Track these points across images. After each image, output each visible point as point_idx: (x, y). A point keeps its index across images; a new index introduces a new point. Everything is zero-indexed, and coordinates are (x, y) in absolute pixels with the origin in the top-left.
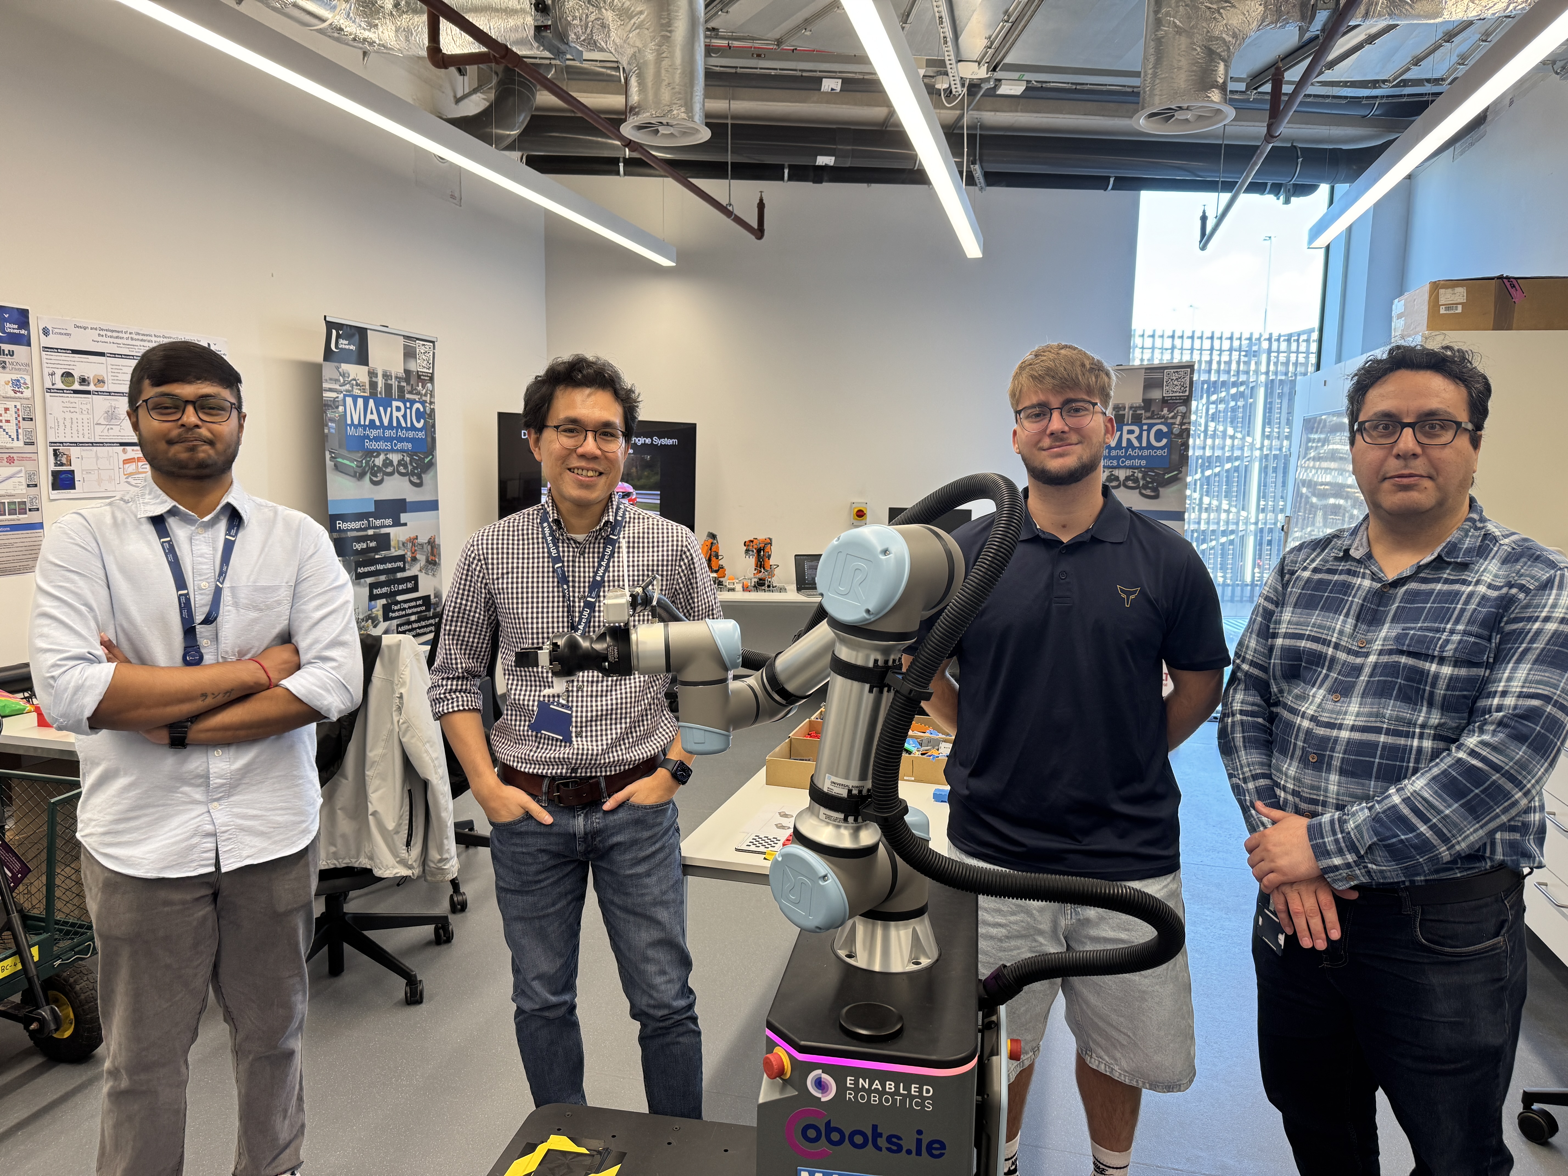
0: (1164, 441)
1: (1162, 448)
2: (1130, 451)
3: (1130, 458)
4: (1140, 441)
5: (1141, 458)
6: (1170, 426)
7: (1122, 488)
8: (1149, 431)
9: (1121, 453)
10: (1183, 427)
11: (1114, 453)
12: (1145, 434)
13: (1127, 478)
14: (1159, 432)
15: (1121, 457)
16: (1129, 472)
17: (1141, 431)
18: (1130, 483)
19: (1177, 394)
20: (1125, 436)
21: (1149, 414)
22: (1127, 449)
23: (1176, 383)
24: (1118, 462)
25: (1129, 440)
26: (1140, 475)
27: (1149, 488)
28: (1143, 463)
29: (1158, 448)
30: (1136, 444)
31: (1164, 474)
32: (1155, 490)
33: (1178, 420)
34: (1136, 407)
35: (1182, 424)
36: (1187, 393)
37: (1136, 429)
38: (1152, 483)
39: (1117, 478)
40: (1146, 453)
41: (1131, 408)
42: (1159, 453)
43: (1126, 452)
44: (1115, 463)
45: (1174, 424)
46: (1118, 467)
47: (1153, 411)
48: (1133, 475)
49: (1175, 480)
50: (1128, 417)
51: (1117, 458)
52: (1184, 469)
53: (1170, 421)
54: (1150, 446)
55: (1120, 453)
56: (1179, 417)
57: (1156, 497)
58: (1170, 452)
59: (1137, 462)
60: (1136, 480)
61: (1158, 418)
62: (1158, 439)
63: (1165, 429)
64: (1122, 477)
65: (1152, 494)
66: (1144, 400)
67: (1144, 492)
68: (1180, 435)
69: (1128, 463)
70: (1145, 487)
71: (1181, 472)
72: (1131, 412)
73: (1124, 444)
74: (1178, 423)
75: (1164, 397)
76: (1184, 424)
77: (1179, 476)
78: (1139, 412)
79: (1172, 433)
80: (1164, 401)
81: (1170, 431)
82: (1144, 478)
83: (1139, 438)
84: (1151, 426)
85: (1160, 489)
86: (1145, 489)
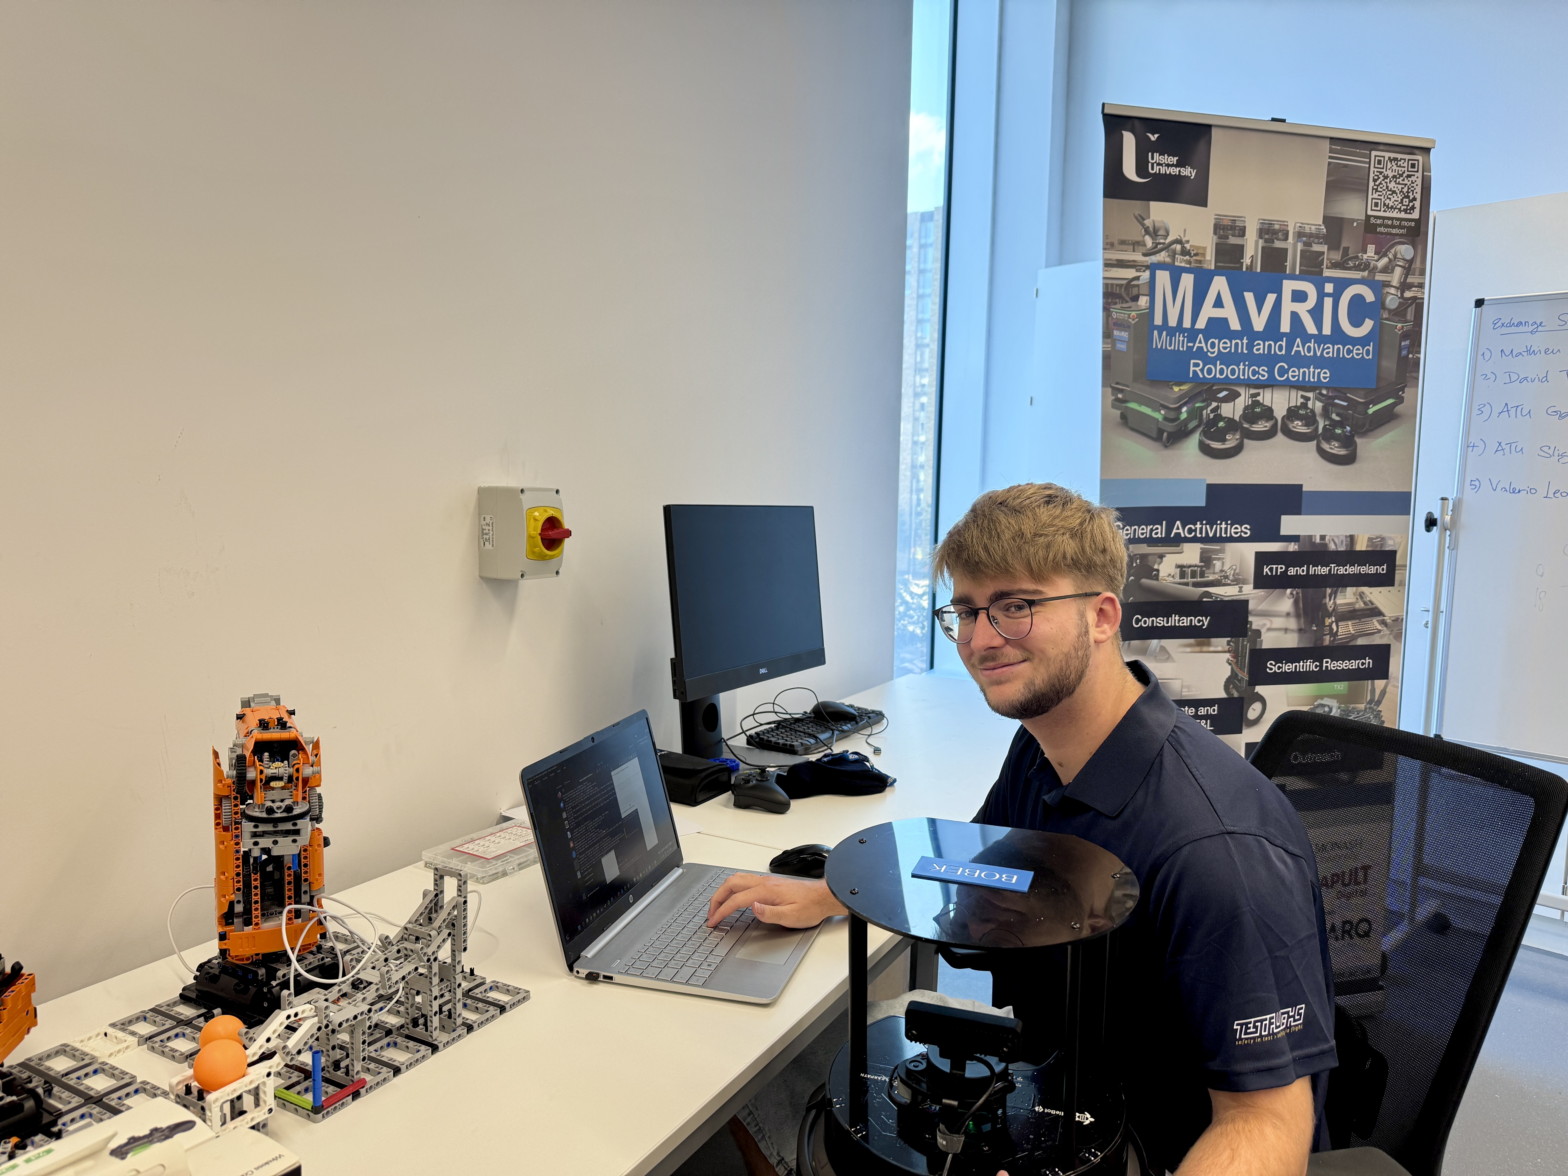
0: (1368, 324)
1: (1362, 341)
2: (1298, 346)
3: (1298, 361)
4: (1319, 324)
5: (1319, 362)
6: (1378, 288)
7: (1280, 437)
8: (1336, 297)
9: (1278, 348)
10: (1408, 294)
11: (1260, 348)
12: (1328, 302)
13: (1292, 413)
14: (1357, 301)
15: (1278, 359)
16: (1295, 398)
17: (1321, 295)
18: (1298, 426)
19: (1395, 214)
20: (1288, 307)
21: (1337, 256)
22: (1291, 339)
23: (1392, 185)
24: (1271, 372)
25: (1295, 316)
26: (1319, 406)
27: (1337, 438)
28: (1325, 375)
29: (1354, 341)
30: (1311, 329)
31: (1366, 405)
32: (1348, 442)
33: (1396, 277)
34: (1311, 235)
35: (1404, 286)
36: (1416, 215)
37: (1309, 288)
38: (1341, 424)
39: (1268, 413)
40: (1330, 351)
41: (1300, 235)
42: (1358, 352)
43: (1290, 346)
44: (1263, 373)
45: (1387, 284)
46: (1271, 384)
47: (1346, 250)
48: (1304, 406)
49: (1387, 418)
50: (1294, 261)
51: (1269, 360)
52: (1407, 394)
53: (1379, 277)
54: (1338, 335)
55: (1275, 348)
56: (1398, 271)
57: (1349, 459)
58: (1378, 352)
59: (1312, 374)
60: (1310, 419)
61: (1357, 268)
62: (1356, 317)
63: (1370, 297)
64: (1280, 412)
65: (1343, 452)
66: (1327, 220)
67: (1326, 446)
68: (1399, 313)
69: (1294, 374)
70: (1328, 435)
71: (1400, 400)
72: (1300, 246)
73: (1285, 326)
74: (1395, 283)
75: (1368, 217)
76: (1410, 286)
77: (1399, 409)
78: (1316, 248)
79: (1383, 306)
80: (1369, 227)
81: (1380, 302)
82: (1326, 413)
83: (1317, 313)
84: (1341, 285)
85: (1359, 441)
86: (1328, 441)
